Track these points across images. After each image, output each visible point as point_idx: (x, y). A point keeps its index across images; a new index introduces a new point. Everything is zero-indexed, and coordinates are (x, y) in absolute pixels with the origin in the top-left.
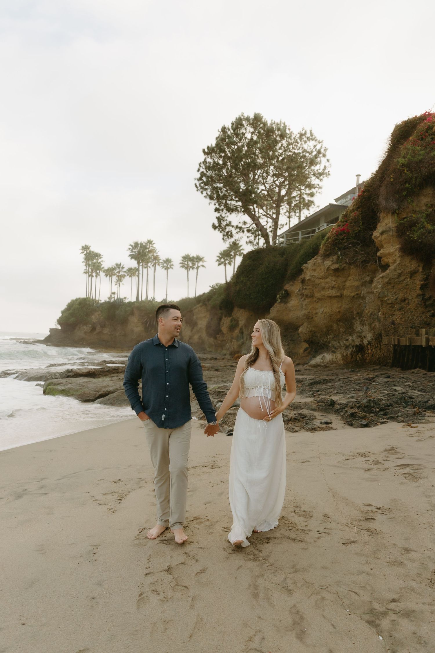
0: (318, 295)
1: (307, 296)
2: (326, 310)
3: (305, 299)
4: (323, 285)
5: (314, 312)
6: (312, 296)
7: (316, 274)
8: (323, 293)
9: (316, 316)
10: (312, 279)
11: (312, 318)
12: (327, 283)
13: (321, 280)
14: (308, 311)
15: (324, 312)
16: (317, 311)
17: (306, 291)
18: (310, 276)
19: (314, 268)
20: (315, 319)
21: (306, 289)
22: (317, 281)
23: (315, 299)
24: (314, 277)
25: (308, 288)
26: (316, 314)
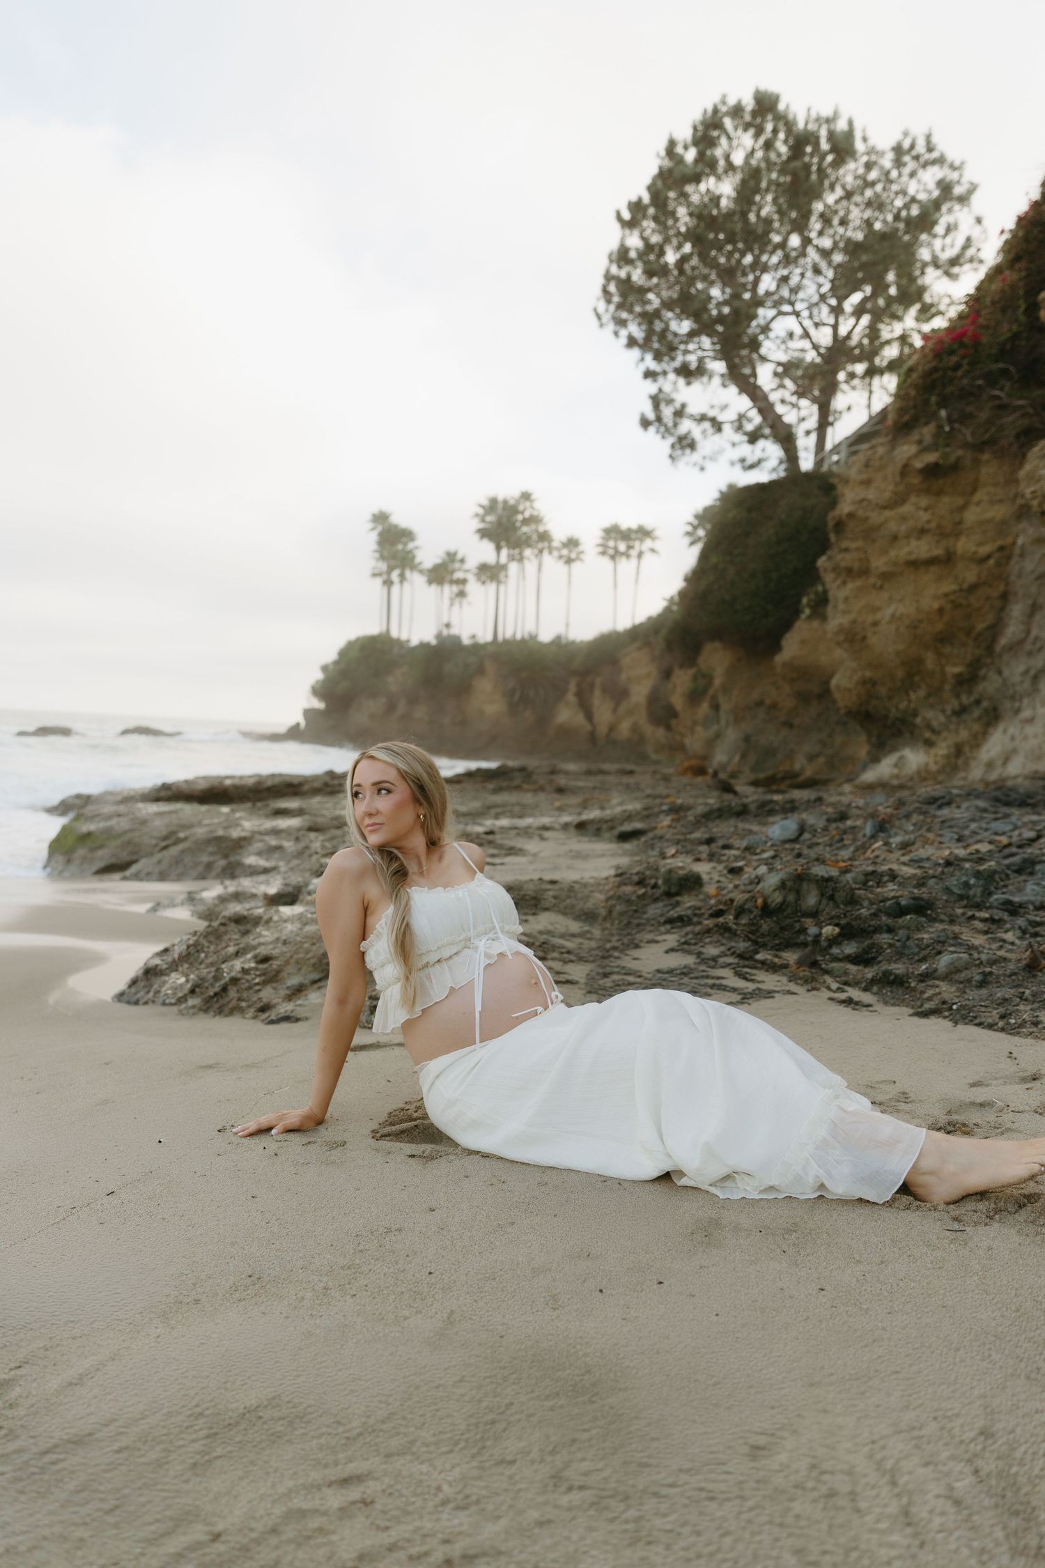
0: (879, 563)
1: (849, 571)
2: (901, 609)
3: (844, 583)
4: (893, 526)
5: (870, 619)
6: (865, 572)
7: (871, 494)
8: (893, 553)
9: (875, 633)
10: (860, 513)
11: (864, 638)
12: (904, 519)
13: (888, 513)
14: (852, 616)
15: (898, 614)
16: (878, 616)
17: (847, 556)
18: (854, 503)
19: (865, 476)
20: (873, 640)
21: (846, 550)
22: (875, 517)
23: (872, 580)
24: (865, 504)
25: (853, 545)
26: (875, 624)
